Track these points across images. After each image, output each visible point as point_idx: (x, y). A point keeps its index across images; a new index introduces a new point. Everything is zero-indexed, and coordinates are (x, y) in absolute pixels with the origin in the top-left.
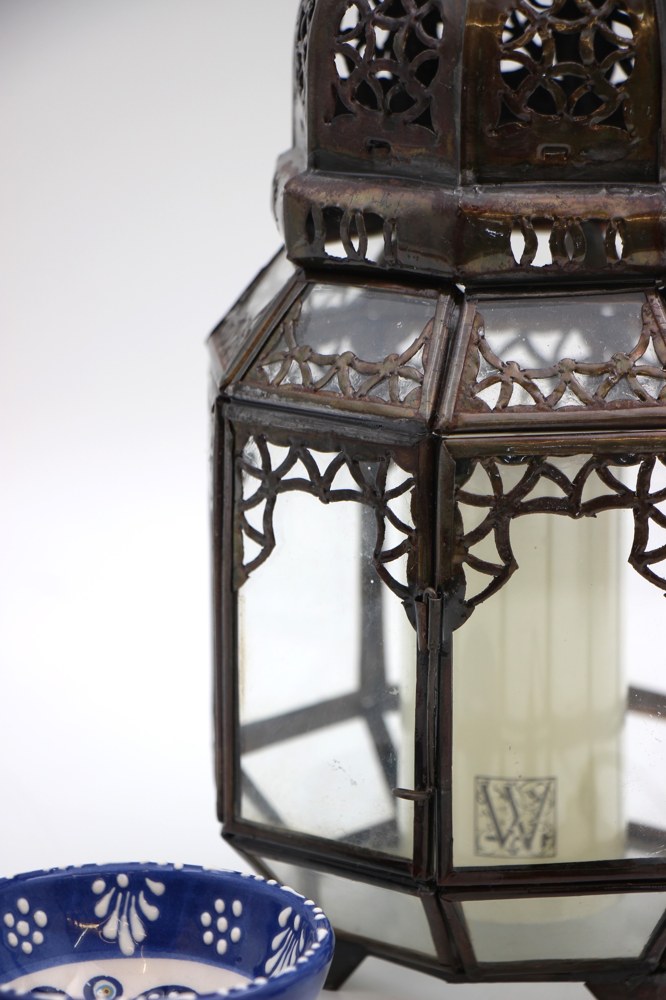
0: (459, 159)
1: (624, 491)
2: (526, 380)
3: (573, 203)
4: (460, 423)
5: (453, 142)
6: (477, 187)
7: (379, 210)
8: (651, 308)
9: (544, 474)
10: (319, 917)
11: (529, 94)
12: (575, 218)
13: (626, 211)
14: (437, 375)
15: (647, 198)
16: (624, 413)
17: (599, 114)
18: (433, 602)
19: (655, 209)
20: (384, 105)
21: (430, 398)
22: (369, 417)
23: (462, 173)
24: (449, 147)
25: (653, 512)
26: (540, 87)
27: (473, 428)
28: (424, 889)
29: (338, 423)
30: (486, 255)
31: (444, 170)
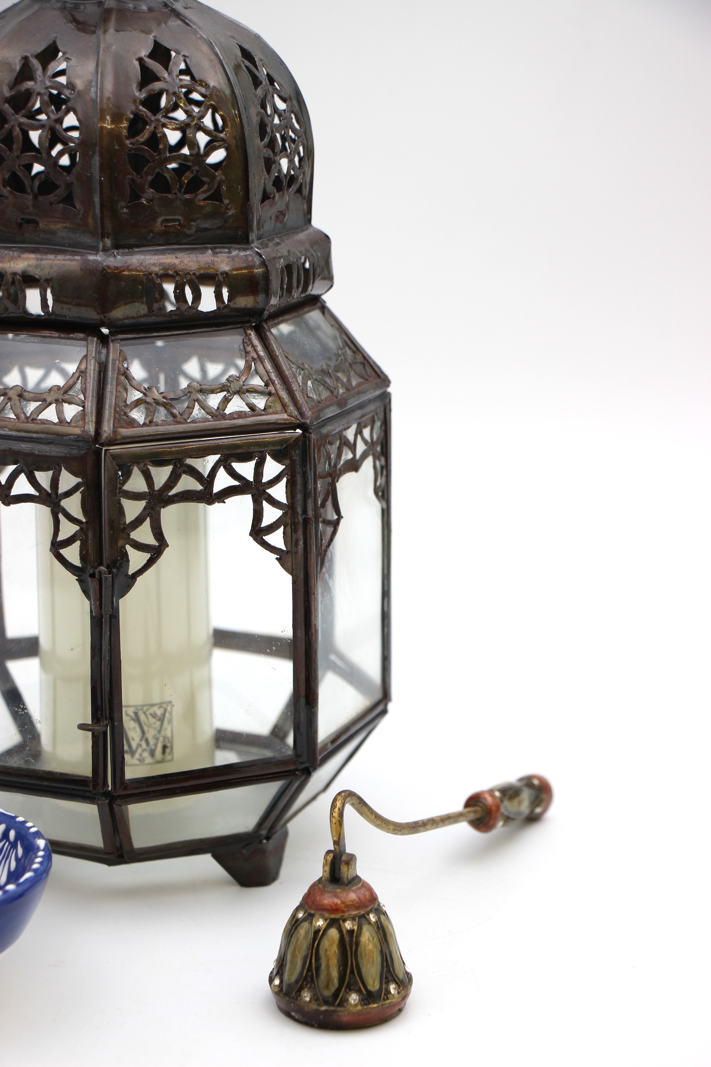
0: (100, 231)
1: (244, 482)
2: (165, 400)
3: (189, 262)
4: (119, 437)
5: (94, 217)
6: (115, 252)
7: (37, 273)
8: (250, 340)
9: (185, 472)
10: (33, 830)
11: (150, 178)
12: (191, 273)
13: (228, 266)
14: (95, 400)
15: (243, 256)
16: (241, 422)
17: (204, 192)
18: (106, 578)
19: (250, 264)
20: (32, 190)
21: (92, 419)
22: (42, 436)
23: (102, 241)
24: (90, 221)
25: (266, 496)
26: (159, 173)
27: (129, 440)
28: (101, 798)
29: (15, 442)
30: (126, 304)
31: (87, 239)
